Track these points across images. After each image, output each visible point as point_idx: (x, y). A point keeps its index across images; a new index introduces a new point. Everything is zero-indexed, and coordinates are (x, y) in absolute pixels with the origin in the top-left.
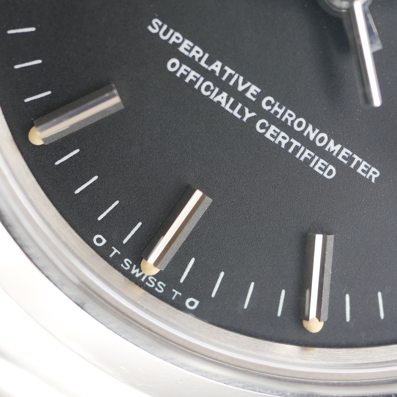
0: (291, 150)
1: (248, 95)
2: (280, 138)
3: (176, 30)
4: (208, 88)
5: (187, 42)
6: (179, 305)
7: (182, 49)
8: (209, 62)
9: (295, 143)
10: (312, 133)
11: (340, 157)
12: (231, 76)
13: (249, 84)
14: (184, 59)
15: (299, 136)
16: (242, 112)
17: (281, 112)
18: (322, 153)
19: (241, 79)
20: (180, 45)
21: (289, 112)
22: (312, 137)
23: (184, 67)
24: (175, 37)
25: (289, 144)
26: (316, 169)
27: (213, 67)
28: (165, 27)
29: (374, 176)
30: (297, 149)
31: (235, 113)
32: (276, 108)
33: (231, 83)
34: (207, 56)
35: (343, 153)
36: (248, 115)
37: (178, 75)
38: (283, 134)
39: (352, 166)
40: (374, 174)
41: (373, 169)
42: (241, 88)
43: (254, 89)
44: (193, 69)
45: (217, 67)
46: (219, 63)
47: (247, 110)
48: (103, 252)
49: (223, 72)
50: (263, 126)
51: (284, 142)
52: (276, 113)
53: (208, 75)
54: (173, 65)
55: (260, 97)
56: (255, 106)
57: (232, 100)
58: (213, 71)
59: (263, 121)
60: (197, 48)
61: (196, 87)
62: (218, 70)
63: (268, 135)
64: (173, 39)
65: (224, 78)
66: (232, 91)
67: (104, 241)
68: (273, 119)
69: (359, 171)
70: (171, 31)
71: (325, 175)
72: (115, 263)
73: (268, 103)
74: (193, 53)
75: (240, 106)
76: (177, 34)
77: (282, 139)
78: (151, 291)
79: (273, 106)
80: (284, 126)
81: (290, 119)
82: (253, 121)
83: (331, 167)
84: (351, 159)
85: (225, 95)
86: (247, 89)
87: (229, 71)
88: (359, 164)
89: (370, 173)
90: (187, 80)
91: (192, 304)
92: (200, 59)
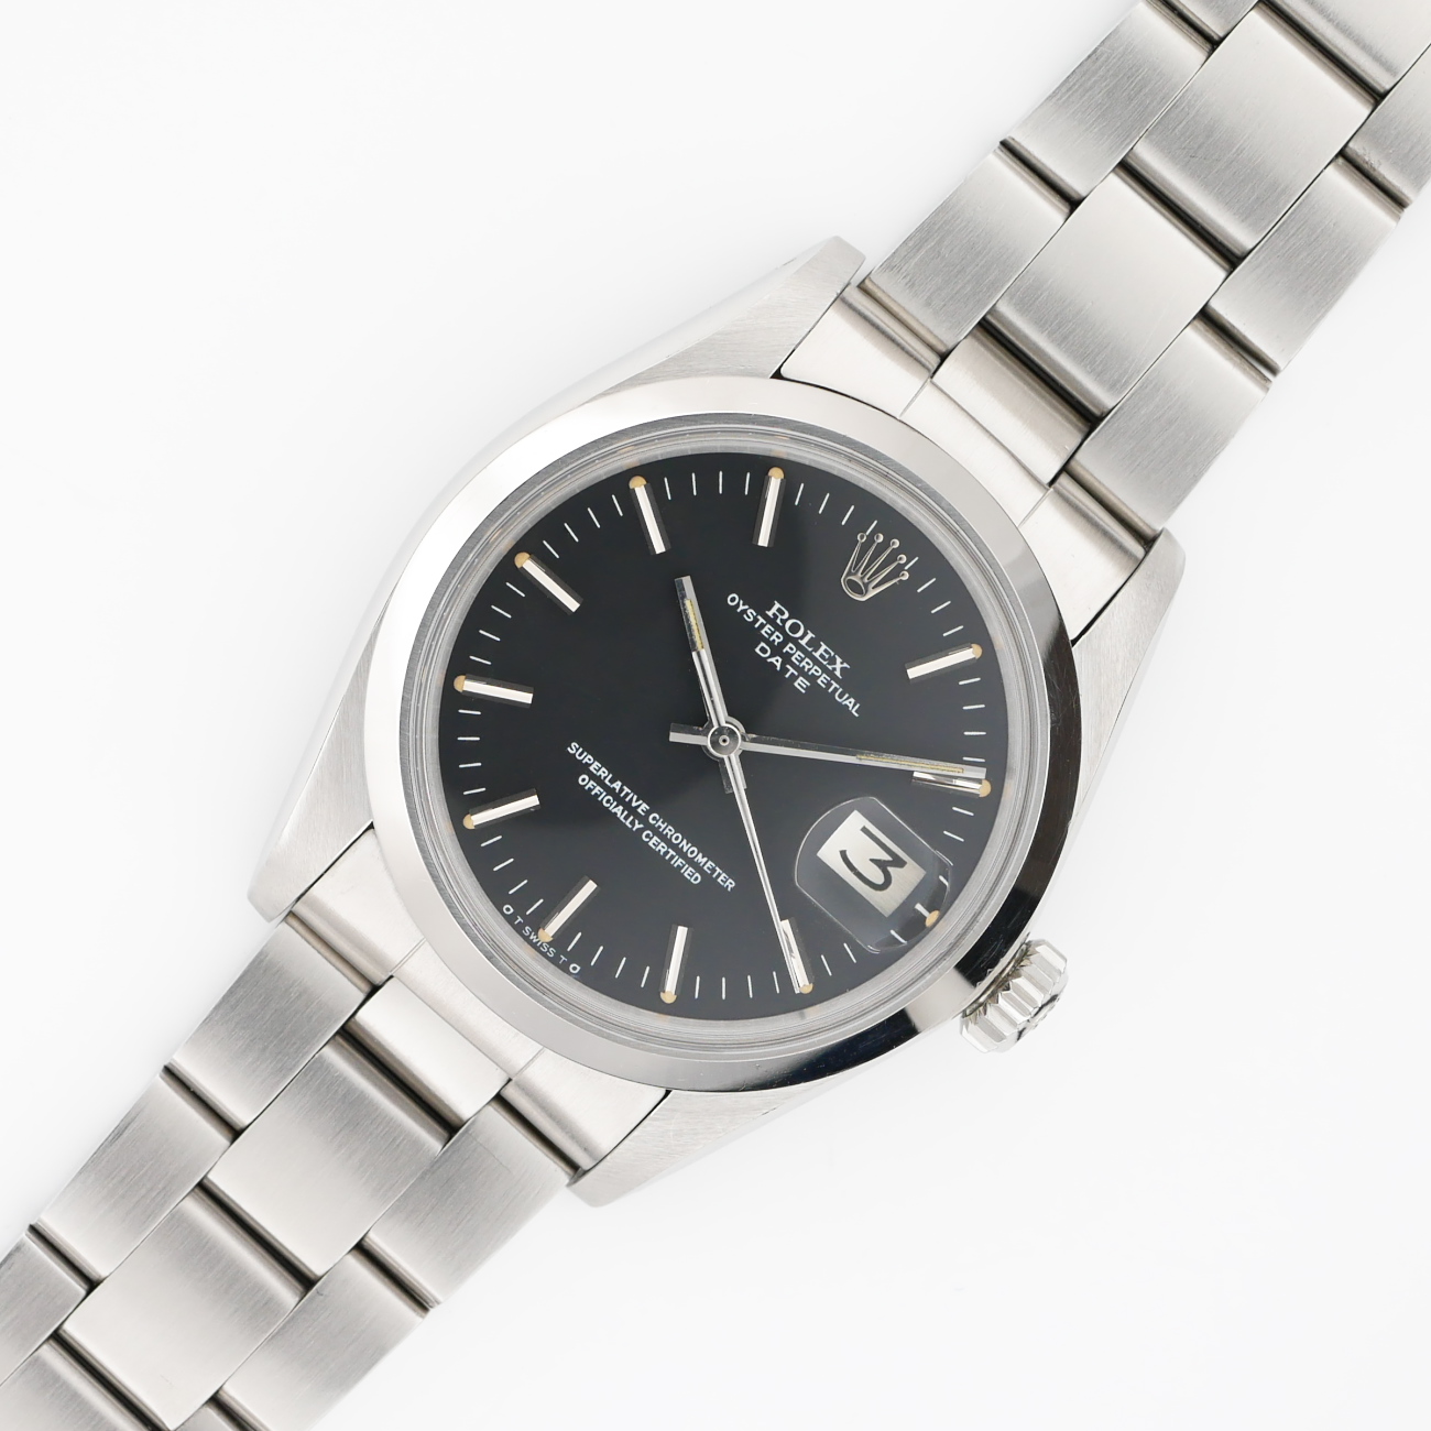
0: (667, 857)
1: (639, 810)
2: (659, 847)
3: (589, 753)
4: (608, 801)
5: (596, 763)
6: (564, 968)
7: (591, 768)
8: (612, 781)
9: (672, 852)
10: (685, 846)
11: (705, 868)
12: (627, 794)
13: (641, 802)
14: (593, 777)
15: (675, 847)
16: (633, 823)
17: (663, 826)
18: (692, 862)
19: (635, 797)
20: (591, 765)
21: (670, 827)
22: (685, 850)
23: (592, 782)
24: (588, 758)
25: (667, 853)
26: (686, 875)
27: (614, 785)
28: (581, 750)
29: (730, 886)
30: (672, 857)
31: (628, 823)
32: (659, 823)
33: (627, 799)
34: (610, 776)
35: (708, 865)
36: (637, 826)
37: (587, 788)
38: (663, 844)
39: (714, 876)
40: (730, 884)
41: (730, 880)
42: (634, 804)
43: (645, 806)
44: (598, 784)
45: (617, 785)
46: (619, 783)
47: (637, 822)
48: (510, 919)
49: (621, 790)
50: (647, 836)
51: (663, 851)
52: (660, 827)
53: (610, 791)
54: (584, 780)
55: (648, 813)
56: (643, 819)
57: (626, 813)
58: (614, 789)
59: (649, 832)
60: (603, 769)
61: (600, 799)
62: (618, 788)
63: (651, 844)
64: (586, 760)
65: (622, 795)
66: (627, 806)
67: (512, 910)
68: (656, 831)
69: (719, 880)
70: (585, 754)
71: (692, 880)
72: (519, 929)
73: (654, 818)
74: (600, 772)
75: (632, 818)
76: (589, 757)
77: (662, 848)
78: (544, 955)
79: (657, 821)
80: (664, 838)
81: (670, 833)
82: (640, 831)
83: (697, 875)
84: (714, 870)
85: (621, 808)
86: (639, 806)
87: (626, 790)
88: (719, 875)
89: (727, 883)
90: (593, 793)
91: (574, 968)
92: (605, 778)
